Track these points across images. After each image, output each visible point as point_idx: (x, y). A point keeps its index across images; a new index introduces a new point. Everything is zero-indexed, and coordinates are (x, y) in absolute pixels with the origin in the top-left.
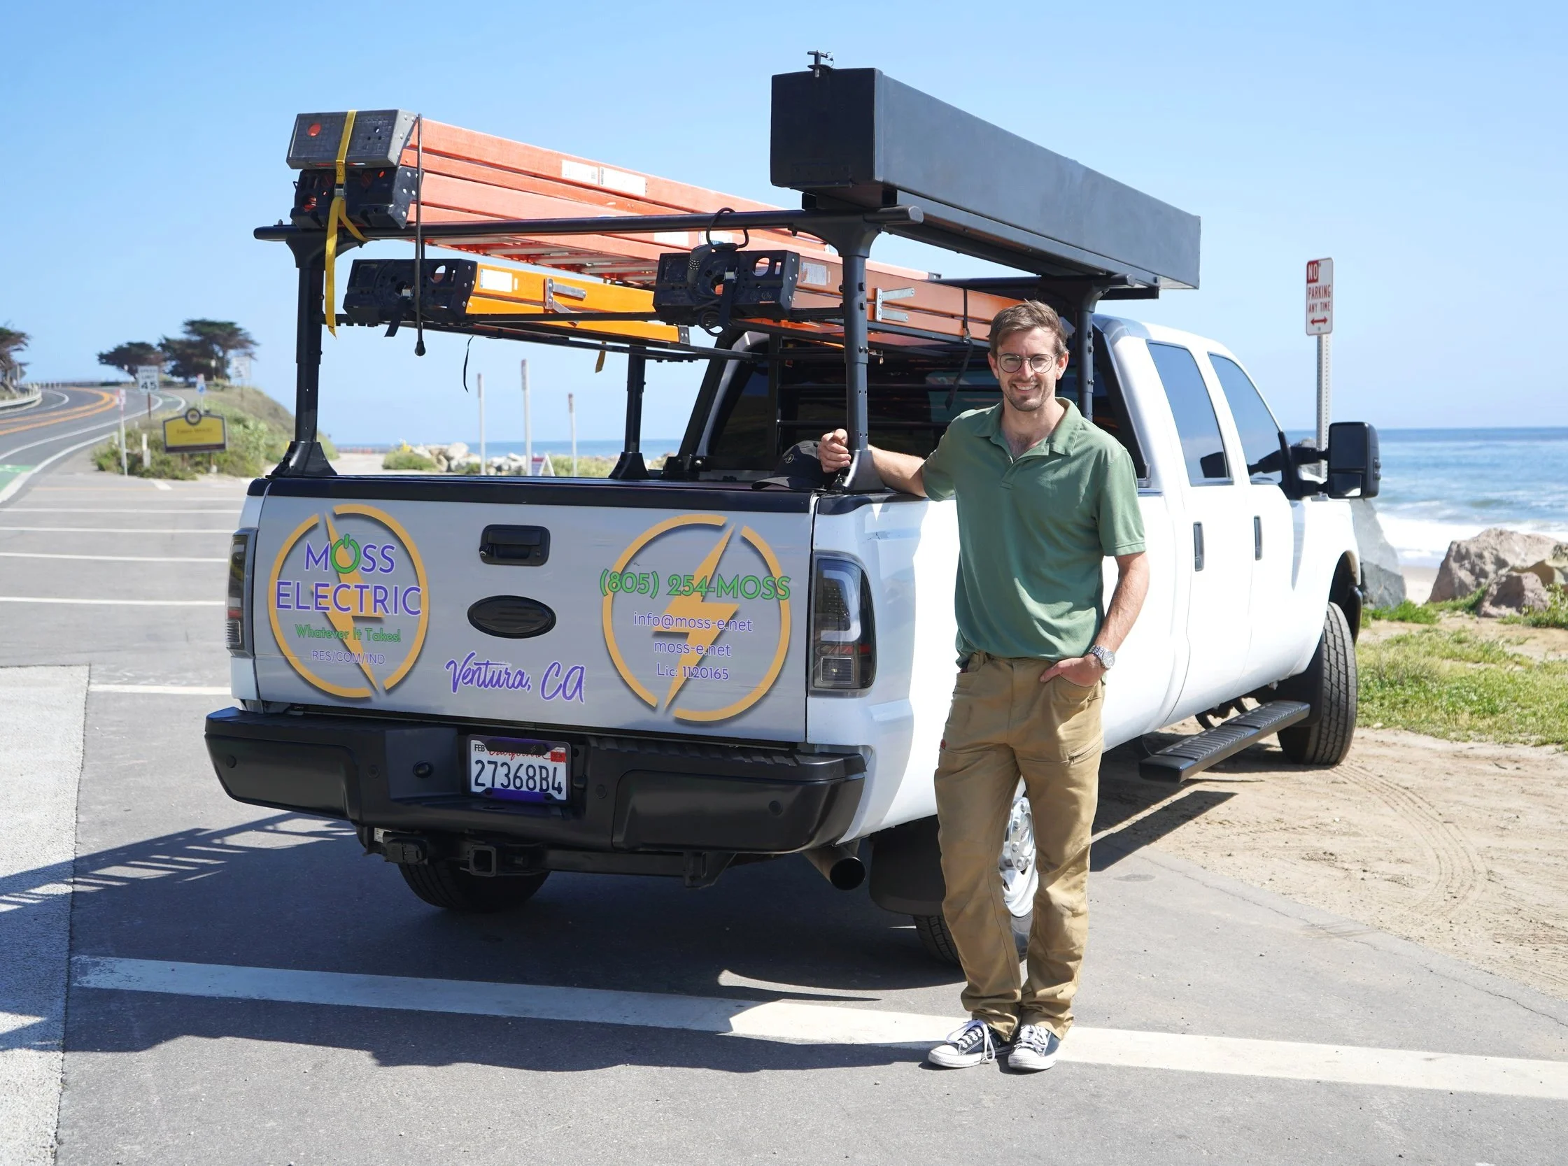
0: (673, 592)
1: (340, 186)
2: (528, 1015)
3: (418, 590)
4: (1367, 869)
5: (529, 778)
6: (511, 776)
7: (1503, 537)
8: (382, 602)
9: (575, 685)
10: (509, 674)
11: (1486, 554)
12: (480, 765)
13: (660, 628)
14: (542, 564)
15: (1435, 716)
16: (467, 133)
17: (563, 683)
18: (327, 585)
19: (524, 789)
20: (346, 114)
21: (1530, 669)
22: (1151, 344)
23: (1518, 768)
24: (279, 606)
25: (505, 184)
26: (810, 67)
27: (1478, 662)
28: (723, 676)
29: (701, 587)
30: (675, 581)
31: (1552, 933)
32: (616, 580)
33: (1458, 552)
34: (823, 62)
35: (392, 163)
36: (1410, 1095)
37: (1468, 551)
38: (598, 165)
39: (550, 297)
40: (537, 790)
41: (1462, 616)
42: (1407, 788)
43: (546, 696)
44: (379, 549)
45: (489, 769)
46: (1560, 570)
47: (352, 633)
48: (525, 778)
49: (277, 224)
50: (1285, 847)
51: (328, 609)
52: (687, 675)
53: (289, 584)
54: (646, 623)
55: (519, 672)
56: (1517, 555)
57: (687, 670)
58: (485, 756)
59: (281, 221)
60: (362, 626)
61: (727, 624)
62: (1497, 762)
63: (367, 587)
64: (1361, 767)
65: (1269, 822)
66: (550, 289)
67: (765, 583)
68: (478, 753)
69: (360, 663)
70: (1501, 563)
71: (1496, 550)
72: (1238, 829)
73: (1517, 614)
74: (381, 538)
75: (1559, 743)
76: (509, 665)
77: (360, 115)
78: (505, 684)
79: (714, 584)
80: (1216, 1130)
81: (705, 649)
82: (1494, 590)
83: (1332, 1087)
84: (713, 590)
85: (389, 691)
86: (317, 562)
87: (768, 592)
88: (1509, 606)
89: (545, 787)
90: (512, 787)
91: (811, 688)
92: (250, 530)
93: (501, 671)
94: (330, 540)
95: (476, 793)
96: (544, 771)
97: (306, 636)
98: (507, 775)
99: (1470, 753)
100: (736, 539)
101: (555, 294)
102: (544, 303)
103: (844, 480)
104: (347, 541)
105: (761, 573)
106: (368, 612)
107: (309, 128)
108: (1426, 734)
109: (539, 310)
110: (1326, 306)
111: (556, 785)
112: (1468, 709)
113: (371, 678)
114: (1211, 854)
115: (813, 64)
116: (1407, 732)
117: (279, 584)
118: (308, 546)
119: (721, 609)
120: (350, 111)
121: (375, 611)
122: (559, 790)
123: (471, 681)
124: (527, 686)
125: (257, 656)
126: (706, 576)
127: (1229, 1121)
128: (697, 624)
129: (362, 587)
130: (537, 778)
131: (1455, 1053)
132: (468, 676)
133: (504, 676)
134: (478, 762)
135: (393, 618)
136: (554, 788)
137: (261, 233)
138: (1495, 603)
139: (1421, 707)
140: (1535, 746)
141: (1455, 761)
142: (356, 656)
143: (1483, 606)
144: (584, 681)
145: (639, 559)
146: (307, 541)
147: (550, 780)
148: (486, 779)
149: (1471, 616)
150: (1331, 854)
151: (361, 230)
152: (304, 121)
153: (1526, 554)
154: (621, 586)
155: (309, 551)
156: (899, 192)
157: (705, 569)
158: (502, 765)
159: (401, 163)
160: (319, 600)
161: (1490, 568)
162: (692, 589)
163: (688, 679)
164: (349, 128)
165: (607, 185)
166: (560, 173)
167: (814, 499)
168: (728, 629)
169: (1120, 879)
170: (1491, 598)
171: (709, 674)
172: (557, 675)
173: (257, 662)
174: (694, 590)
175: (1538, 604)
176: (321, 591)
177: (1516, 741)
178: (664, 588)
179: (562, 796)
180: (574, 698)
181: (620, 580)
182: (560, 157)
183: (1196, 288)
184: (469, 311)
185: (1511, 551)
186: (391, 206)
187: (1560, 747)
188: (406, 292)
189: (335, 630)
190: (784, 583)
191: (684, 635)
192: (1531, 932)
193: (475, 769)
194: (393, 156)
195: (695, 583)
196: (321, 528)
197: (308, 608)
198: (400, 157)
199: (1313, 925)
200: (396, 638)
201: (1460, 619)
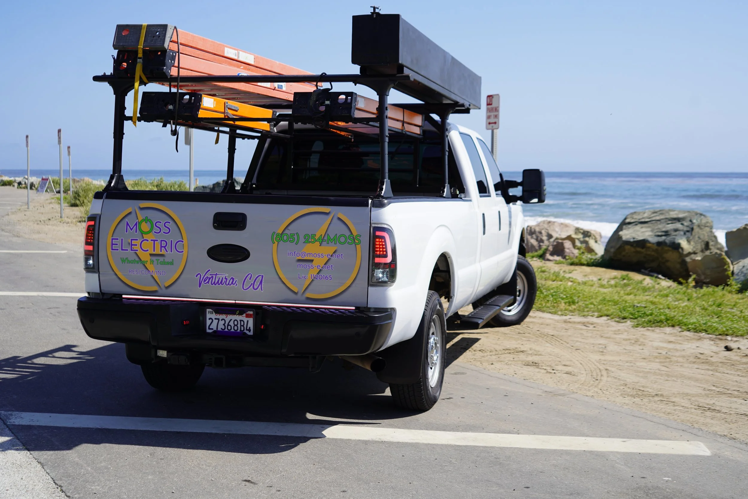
0: (306, 242)
1: (140, 58)
2: (231, 433)
3: (183, 242)
4: (554, 369)
5: (235, 325)
6: (226, 325)
7: (550, 224)
8: (165, 247)
9: (259, 283)
10: (227, 279)
11: (543, 232)
12: (211, 320)
13: (300, 258)
14: (243, 230)
15: (548, 305)
16: (191, 35)
17: (253, 283)
18: (137, 240)
19: (232, 330)
20: (142, 25)
21: (579, 284)
22: (461, 133)
23: (594, 327)
24: (112, 249)
25: (205, 58)
26: (371, 13)
27: (554, 281)
28: (329, 278)
29: (319, 239)
30: (307, 237)
31: (644, 393)
32: (279, 237)
33: (531, 230)
34: (377, 11)
35: (166, 49)
36: (624, 455)
37: (535, 231)
38: (237, 50)
39: (227, 110)
40: (239, 331)
41: (536, 260)
42: (553, 335)
43: (244, 289)
44: (163, 223)
45: (215, 322)
46: (578, 239)
47: (149, 261)
48: (233, 325)
49: (103, 74)
50: (514, 360)
51: (137, 250)
52: (313, 278)
53: (118, 239)
54: (294, 255)
55: (232, 278)
56: (557, 232)
57: (313, 276)
58: (214, 316)
59: (105, 73)
60: (154, 258)
61: (332, 256)
62: (584, 324)
63: (157, 240)
64: (527, 327)
65: (501, 350)
66: (227, 106)
67: (349, 237)
68: (210, 315)
69: (153, 275)
70: (550, 236)
71: (547, 229)
72: (488, 353)
73: (562, 260)
74: (164, 219)
75: (607, 316)
76: (227, 275)
77: (149, 26)
78: (225, 283)
79: (326, 238)
80: (554, 469)
81: (321, 267)
82: (551, 248)
83: (591, 452)
84: (325, 241)
85: (167, 288)
86: (131, 229)
87: (350, 241)
88: (558, 255)
89: (242, 329)
90: (226, 330)
91: (370, 283)
92: (97, 215)
93: (223, 278)
94: (138, 219)
95: (209, 333)
96: (242, 322)
97: (126, 263)
98: (224, 325)
99: (571, 320)
100: (335, 218)
101: (229, 109)
102: (224, 113)
103: (381, 193)
104: (146, 220)
105: (347, 233)
106: (158, 251)
107: (123, 31)
108: (547, 312)
109: (222, 116)
110: (496, 116)
111: (248, 328)
112: (563, 301)
113: (158, 280)
114: (484, 364)
115: (373, 11)
116: (538, 312)
117: (112, 239)
118: (127, 222)
119: (329, 249)
120: (144, 24)
121: (161, 251)
122: (249, 330)
123: (208, 282)
124: (235, 284)
125: (100, 272)
126: (322, 235)
127: (557, 466)
128: (318, 256)
129: (154, 241)
130: (239, 325)
131: (633, 439)
132: (207, 280)
133: (224, 280)
134: (209, 319)
135: (170, 254)
136: (247, 330)
137: (96, 79)
138: (552, 254)
139: (541, 301)
140: (597, 317)
141: (566, 324)
142: (151, 272)
143: (546, 256)
144: (263, 281)
145: (290, 228)
146: (126, 220)
147: (245, 326)
148: (214, 326)
149: (541, 260)
150: (535, 363)
151: (147, 78)
152: (120, 28)
153: (561, 232)
154: (282, 240)
155: (127, 224)
156: (405, 68)
157: (322, 231)
158: (222, 320)
159: (169, 48)
160: (133, 246)
161: (545, 238)
162: (315, 240)
163: (313, 280)
164: (144, 32)
165: (241, 59)
166: (224, 54)
167: (370, 201)
168: (332, 258)
169: (452, 374)
170: (550, 252)
171: (323, 277)
172: (250, 279)
173: (100, 275)
174: (316, 241)
175: (571, 255)
176: (134, 242)
177: (588, 315)
178: (302, 240)
179: (251, 333)
180: (258, 289)
181: (281, 237)
182: (223, 45)
183: (480, 109)
184: (199, 116)
185: (554, 230)
186: (165, 68)
187: (608, 318)
188: (171, 107)
189: (141, 260)
190: (358, 237)
191: (312, 261)
192: (635, 393)
193: (208, 322)
194: (166, 45)
195: (317, 238)
196: (134, 214)
197: (127, 250)
198: (168, 46)
199: (546, 391)
200: (172, 263)
201: (536, 262)
